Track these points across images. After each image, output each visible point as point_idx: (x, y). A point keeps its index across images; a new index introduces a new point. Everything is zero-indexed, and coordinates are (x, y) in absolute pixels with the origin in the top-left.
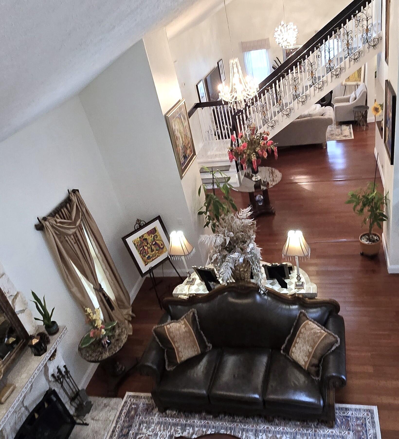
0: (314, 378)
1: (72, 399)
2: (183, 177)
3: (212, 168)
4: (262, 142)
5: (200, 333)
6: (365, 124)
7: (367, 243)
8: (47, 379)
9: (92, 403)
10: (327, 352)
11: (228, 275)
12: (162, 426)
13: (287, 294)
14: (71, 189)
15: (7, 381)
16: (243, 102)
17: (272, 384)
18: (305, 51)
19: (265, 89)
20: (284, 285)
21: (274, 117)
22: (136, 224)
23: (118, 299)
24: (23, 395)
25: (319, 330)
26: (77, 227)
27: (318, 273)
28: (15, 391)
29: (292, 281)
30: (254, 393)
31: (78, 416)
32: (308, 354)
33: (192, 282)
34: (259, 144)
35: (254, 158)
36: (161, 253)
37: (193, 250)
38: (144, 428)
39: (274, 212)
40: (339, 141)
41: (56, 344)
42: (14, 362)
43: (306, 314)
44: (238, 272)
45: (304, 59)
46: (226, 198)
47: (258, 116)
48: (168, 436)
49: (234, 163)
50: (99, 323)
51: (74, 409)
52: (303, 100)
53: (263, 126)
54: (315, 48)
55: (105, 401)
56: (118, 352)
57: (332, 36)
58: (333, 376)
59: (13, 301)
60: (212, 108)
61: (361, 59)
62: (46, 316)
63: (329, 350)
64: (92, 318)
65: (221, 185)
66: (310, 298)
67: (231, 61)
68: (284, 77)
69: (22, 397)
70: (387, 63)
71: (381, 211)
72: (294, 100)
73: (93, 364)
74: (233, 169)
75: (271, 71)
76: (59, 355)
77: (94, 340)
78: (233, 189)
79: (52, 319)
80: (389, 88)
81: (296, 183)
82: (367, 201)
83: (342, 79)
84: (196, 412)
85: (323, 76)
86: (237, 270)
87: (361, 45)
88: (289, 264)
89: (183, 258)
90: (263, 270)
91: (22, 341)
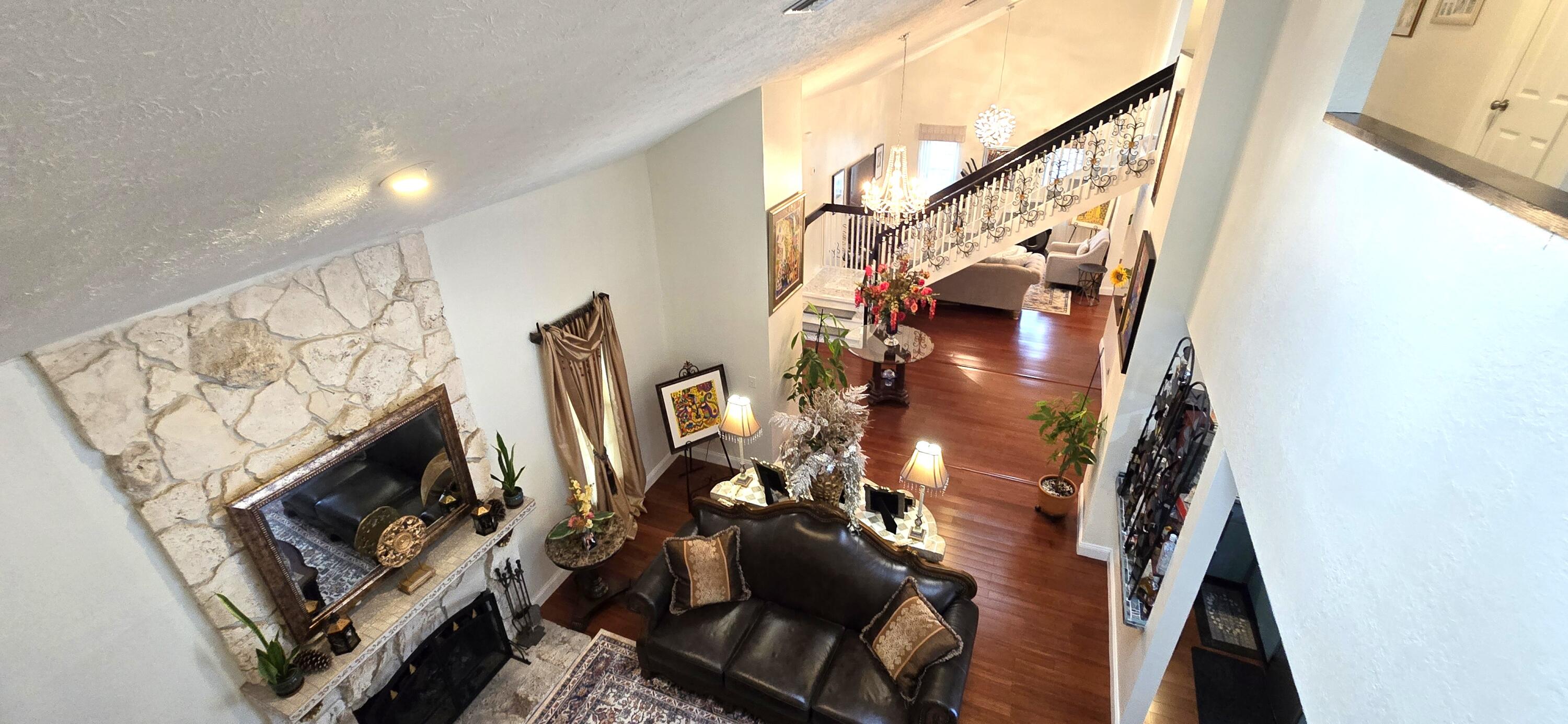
0: (904, 697)
1: (517, 616)
2: (773, 313)
3: (823, 309)
4: (913, 287)
5: (736, 566)
6: (1094, 295)
7: (1051, 492)
8: (487, 575)
9: (545, 631)
10: (937, 660)
11: (804, 487)
12: (641, 701)
13: (893, 542)
14: (597, 293)
15: (425, 561)
16: (899, 216)
17: (832, 686)
18: (1020, 157)
19: (940, 204)
20: (892, 527)
21: (944, 251)
22: (684, 368)
23: (627, 478)
24: (443, 588)
25: (932, 618)
26: (592, 352)
27: (955, 522)
28: (432, 580)
29: (905, 523)
30: (799, 693)
31: (518, 645)
32: (903, 654)
33: (744, 483)
34: (908, 288)
35: (894, 308)
36: (711, 424)
37: (758, 431)
38: (612, 695)
39: (906, 402)
40: (1044, 314)
41: (513, 523)
42: (443, 535)
43: (916, 585)
44: (821, 485)
45: (1015, 169)
46: (832, 361)
47: (919, 245)
48: (645, 719)
49: (861, 309)
50: (586, 509)
51: (515, 632)
52: (997, 234)
53: (923, 261)
54: (1037, 156)
55: (565, 633)
56: (604, 561)
57: (1069, 142)
58: (937, 705)
59: (467, 441)
60: (848, 216)
61: (1111, 188)
62: (510, 477)
63: (940, 658)
64: (578, 497)
65: (831, 340)
66: (930, 562)
67: (894, 149)
68: (974, 191)
69: (440, 591)
70: (1154, 204)
71: (1088, 445)
72: (983, 231)
73: (562, 570)
74: (859, 320)
75: (957, 177)
76: (514, 541)
77: (572, 532)
78: (850, 350)
79: (517, 484)
80: (1147, 245)
81: (956, 365)
82: (1066, 424)
83: (1073, 215)
84: (699, 696)
85: (1040, 204)
86: (820, 482)
87: (1115, 165)
88: (908, 494)
89: (740, 441)
90: (862, 493)
91: (463, 505)
